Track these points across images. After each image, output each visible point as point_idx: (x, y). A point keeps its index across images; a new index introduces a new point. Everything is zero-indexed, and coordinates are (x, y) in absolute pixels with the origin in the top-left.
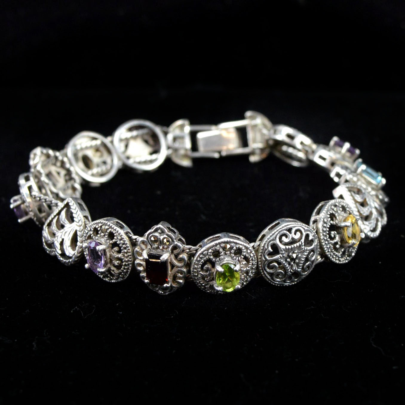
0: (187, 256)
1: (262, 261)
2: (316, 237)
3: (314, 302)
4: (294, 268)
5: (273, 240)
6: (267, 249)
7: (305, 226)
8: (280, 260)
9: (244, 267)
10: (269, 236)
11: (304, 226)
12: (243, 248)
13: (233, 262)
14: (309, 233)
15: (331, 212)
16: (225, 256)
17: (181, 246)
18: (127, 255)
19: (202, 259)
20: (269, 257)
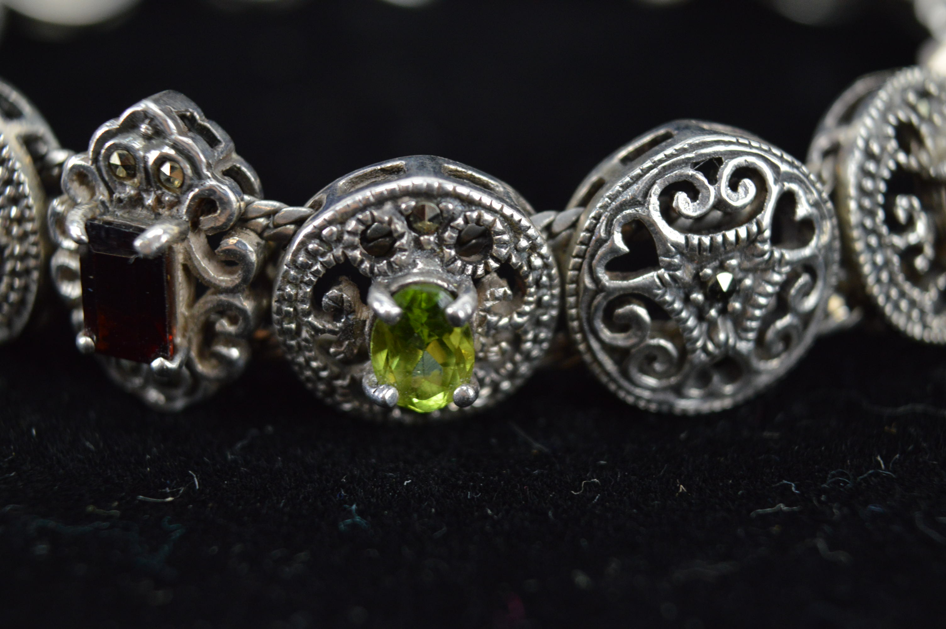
0: (258, 244)
1: (581, 293)
2: (829, 211)
3: (793, 489)
4: (722, 337)
5: (633, 203)
6: (605, 241)
7: (781, 158)
8: (659, 292)
9: (502, 311)
10: (617, 187)
11: (775, 155)
12: (499, 226)
13: (449, 282)
14: (794, 187)
15: (902, 116)
16: (415, 254)
17: (232, 197)
18: (21, 231)
19: (316, 261)
20: (611, 279)
